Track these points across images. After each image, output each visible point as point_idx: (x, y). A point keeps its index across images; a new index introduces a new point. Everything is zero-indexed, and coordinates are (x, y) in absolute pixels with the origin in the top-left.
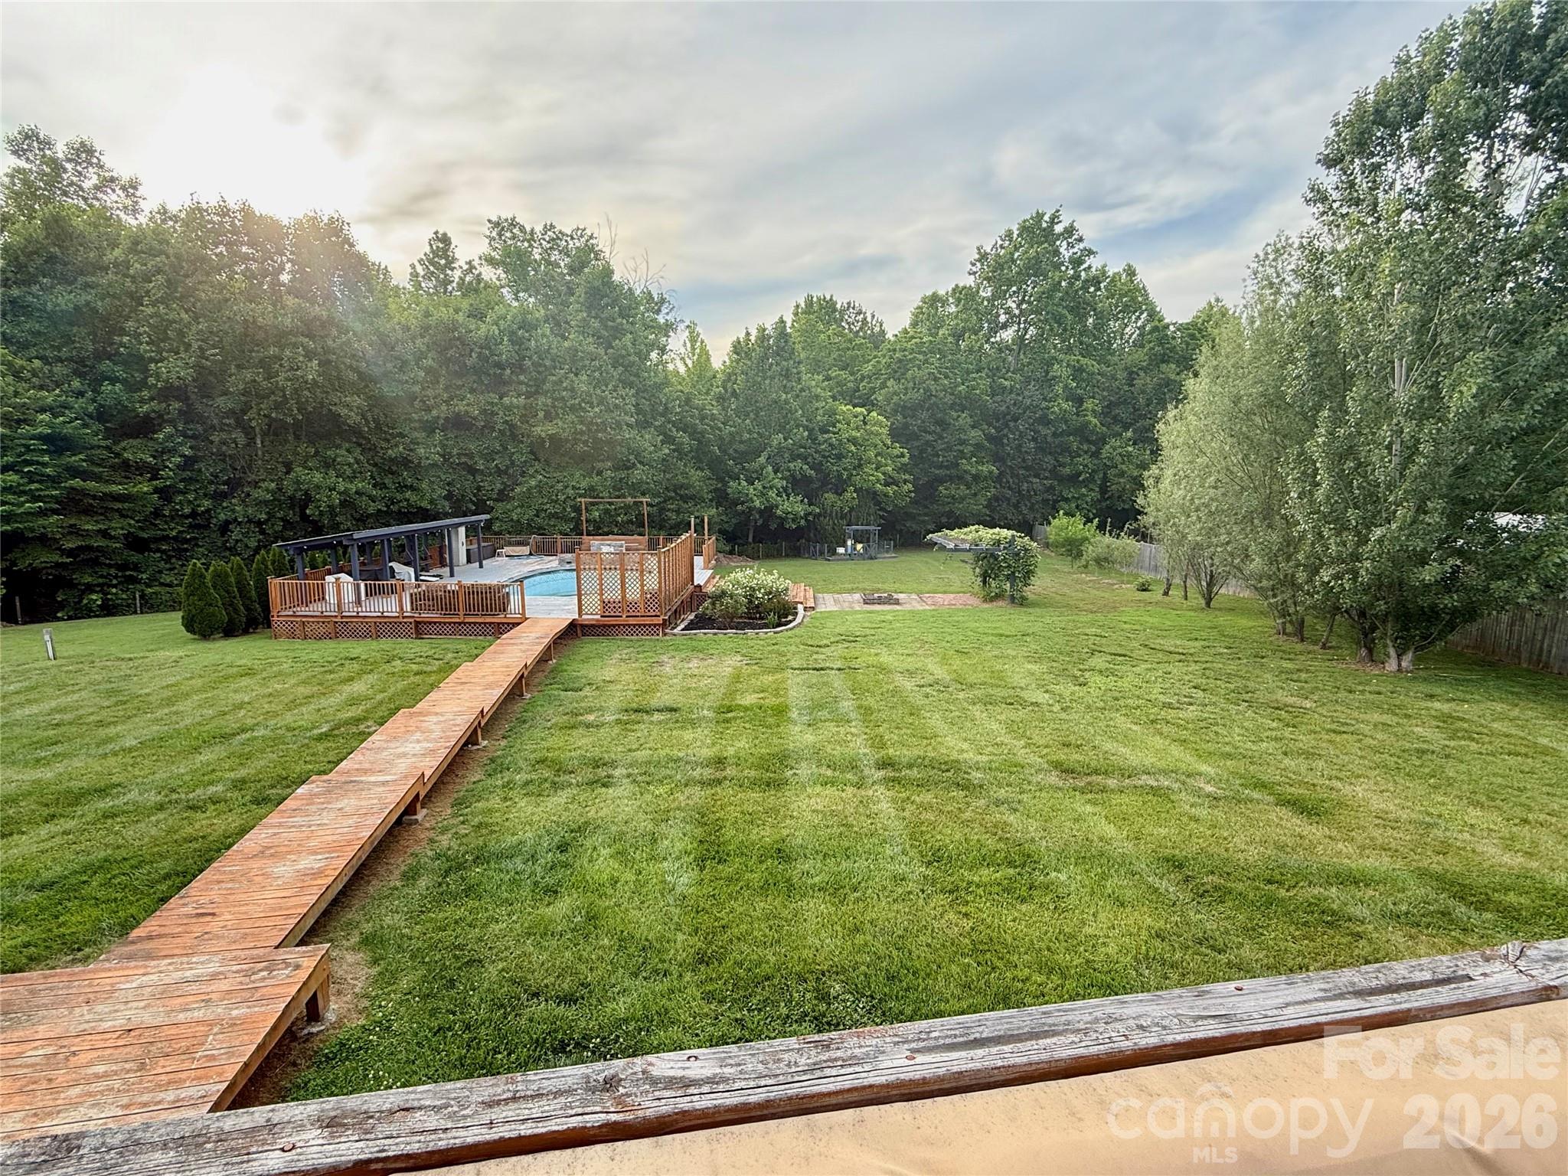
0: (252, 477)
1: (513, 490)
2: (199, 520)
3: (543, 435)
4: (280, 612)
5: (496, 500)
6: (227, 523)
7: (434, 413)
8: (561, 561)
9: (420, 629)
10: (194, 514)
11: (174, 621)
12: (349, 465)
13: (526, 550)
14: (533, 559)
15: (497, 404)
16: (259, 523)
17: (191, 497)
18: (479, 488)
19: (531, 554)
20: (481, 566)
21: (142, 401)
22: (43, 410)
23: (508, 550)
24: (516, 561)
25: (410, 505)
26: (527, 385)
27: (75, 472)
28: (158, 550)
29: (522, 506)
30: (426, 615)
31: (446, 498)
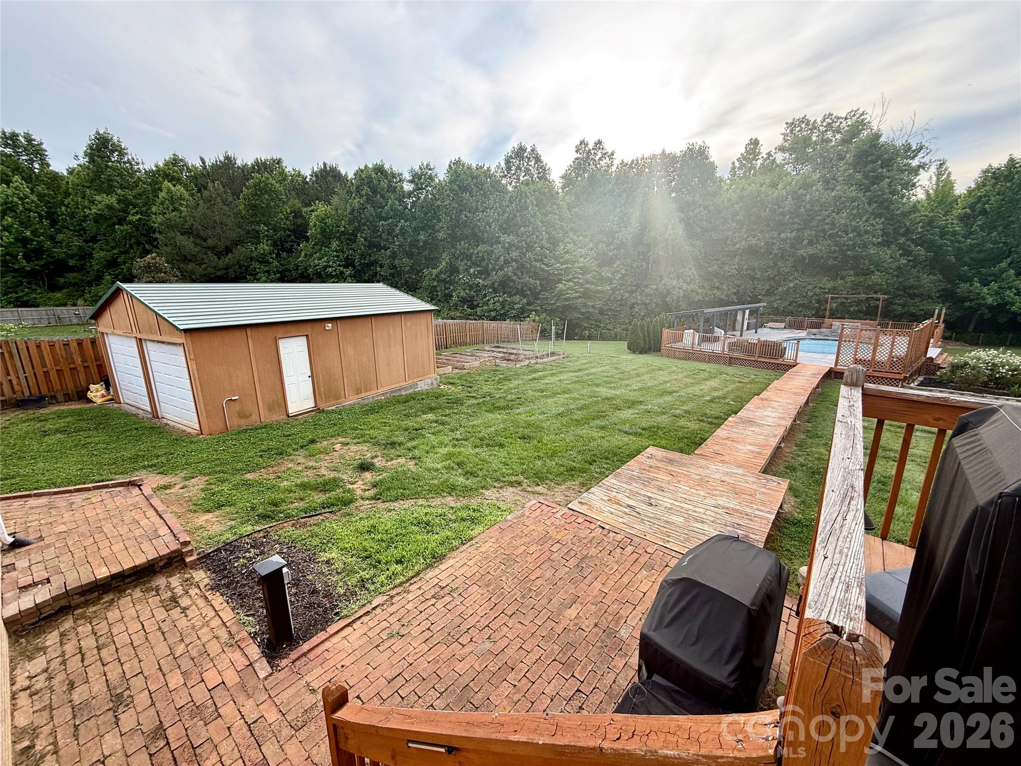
0: (645, 283)
1: (777, 289)
2: (623, 303)
3: (805, 255)
4: (665, 345)
5: (764, 295)
6: (634, 304)
7: (738, 246)
8: (808, 334)
9: (731, 361)
10: (621, 300)
11: (624, 345)
12: (690, 276)
13: (782, 325)
14: (786, 331)
15: (776, 238)
16: (645, 304)
17: (622, 292)
18: (755, 288)
19: (785, 328)
20: (756, 332)
21: (611, 251)
22: (581, 257)
23: (770, 324)
24: (776, 331)
25: (715, 297)
26: (799, 224)
27: (588, 282)
28: (607, 315)
29: (780, 299)
30: (736, 355)
31: (735, 294)
